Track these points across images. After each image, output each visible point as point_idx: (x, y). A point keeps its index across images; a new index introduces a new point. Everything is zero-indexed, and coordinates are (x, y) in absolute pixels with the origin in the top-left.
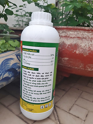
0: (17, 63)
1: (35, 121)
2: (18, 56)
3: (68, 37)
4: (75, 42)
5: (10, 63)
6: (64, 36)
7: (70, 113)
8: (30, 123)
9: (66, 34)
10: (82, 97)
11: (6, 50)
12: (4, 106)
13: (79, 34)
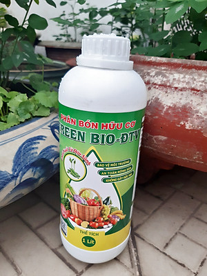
0: (53, 146)
1: (90, 266)
2: (56, 130)
3: (170, 87)
5: (37, 148)
6: (159, 83)
7: (166, 254)
8: (79, 269)
9: (165, 79)
11: (28, 116)
12: (29, 227)
13: (195, 80)
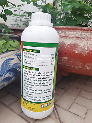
0: (18, 63)
1: (36, 120)
2: (19, 56)
3: (68, 37)
4: (74, 42)
5: (11, 63)
6: (63, 36)
7: (70, 112)
8: (31, 122)
9: (65, 34)
10: (81, 95)
11: (6, 50)
13: (78, 34)
